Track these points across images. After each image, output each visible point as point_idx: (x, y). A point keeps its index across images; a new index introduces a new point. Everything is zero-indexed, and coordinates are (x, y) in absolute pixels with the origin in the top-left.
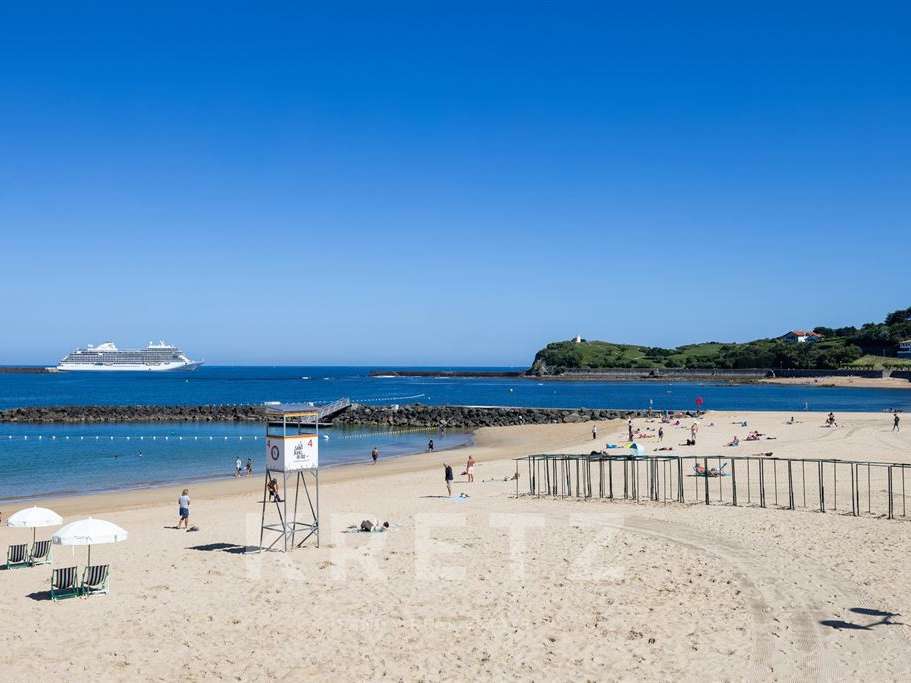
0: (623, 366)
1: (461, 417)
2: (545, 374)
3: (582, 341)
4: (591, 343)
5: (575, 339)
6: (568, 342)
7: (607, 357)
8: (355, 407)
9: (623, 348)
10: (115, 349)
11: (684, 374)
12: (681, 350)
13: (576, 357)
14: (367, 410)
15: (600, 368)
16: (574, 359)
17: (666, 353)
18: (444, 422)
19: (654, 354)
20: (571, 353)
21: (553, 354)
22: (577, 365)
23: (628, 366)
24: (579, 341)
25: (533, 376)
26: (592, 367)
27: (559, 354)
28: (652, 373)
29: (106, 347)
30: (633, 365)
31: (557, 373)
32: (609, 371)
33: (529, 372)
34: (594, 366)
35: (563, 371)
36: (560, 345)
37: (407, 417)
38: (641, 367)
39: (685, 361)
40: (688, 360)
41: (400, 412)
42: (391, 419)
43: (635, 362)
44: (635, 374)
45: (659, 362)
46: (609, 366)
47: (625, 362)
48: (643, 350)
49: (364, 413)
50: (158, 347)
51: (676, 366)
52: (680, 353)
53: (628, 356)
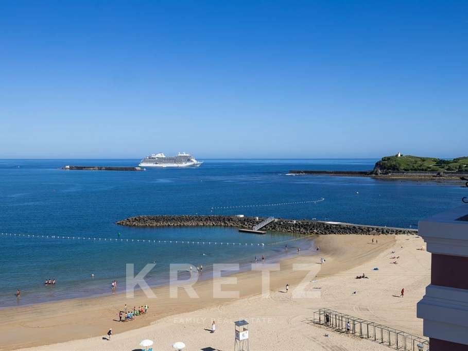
0: (423, 170)
1: (323, 229)
2: (380, 174)
3: (401, 155)
4: (406, 156)
5: (397, 155)
6: (393, 157)
7: (414, 165)
8: (276, 220)
9: (423, 160)
10: (164, 156)
11: (457, 175)
12: (456, 161)
13: (397, 165)
14: (282, 223)
15: (410, 171)
16: (396, 166)
17: (447, 162)
18: (315, 231)
19: (440, 163)
20: (394, 163)
21: (385, 164)
22: (398, 169)
23: (426, 170)
24: (399, 156)
25: (374, 175)
26: (405, 170)
27: (388, 163)
28: (439, 174)
29: (159, 155)
30: (429, 169)
31: (387, 173)
32: (416, 173)
33: (372, 173)
34: (406, 170)
35: (390, 172)
36: (389, 159)
37: (299, 227)
38: (433, 171)
39: (458, 167)
40: (460, 167)
41: (296, 224)
42: (292, 228)
43: (430, 168)
44: (430, 174)
45: (443, 168)
46: (416, 170)
47: (424, 168)
48: (435, 160)
49: (280, 224)
50: (182, 155)
51: (453, 170)
52: (456, 162)
53: (426, 164)
